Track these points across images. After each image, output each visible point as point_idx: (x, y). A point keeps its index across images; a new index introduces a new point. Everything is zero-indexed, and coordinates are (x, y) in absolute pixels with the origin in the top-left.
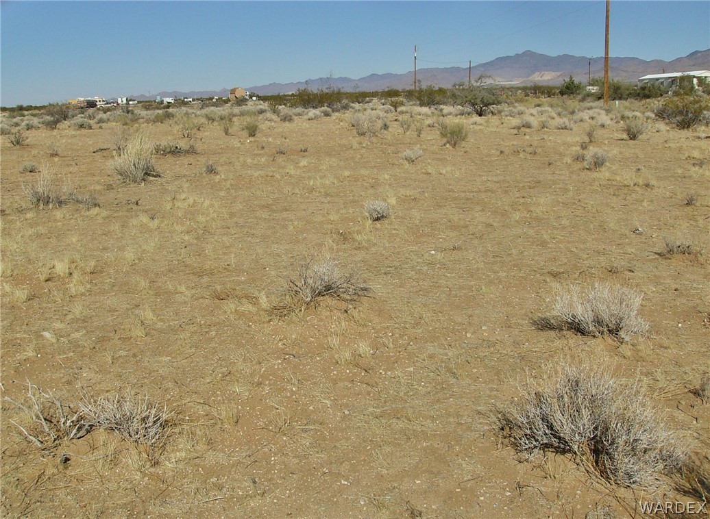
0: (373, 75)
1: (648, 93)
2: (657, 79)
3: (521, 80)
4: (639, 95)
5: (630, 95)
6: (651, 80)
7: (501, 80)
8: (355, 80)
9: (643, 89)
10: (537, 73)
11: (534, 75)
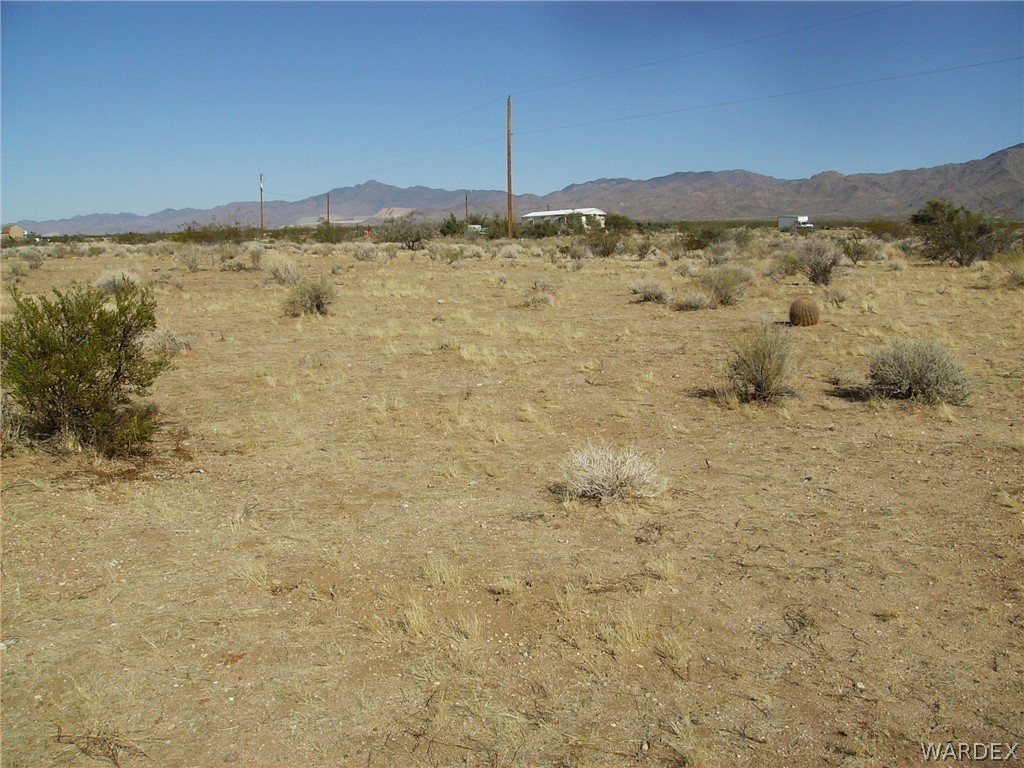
0: (169, 210)
1: (543, 232)
2: (543, 217)
3: (366, 218)
4: (533, 234)
5: (523, 234)
6: (535, 217)
7: (338, 217)
8: (142, 217)
9: (538, 227)
10: (385, 210)
11: (381, 212)
